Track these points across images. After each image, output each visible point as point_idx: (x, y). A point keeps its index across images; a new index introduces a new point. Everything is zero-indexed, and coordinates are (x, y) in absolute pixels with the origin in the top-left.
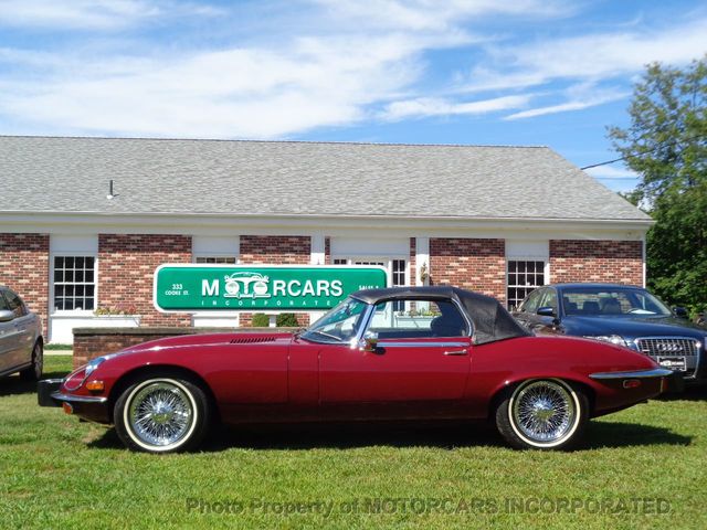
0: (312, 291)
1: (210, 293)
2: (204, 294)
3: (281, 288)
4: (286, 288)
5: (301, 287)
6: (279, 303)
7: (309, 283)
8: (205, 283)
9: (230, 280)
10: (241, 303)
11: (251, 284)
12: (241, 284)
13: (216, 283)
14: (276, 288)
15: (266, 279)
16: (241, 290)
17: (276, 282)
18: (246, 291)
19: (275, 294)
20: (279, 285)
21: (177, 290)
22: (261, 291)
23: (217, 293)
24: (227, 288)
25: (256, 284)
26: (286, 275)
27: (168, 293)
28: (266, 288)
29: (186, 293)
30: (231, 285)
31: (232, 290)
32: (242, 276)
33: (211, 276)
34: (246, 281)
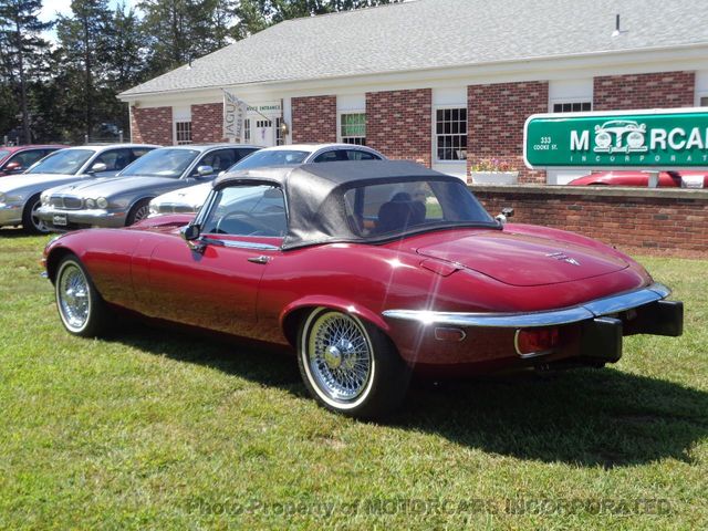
0: (699, 142)
1: (579, 148)
2: (572, 148)
3: (660, 139)
4: (666, 139)
5: (686, 138)
6: (657, 158)
7: (695, 131)
8: (574, 134)
9: (600, 131)
10: (612, 159)
11: (625, 135)
12: (613, 135)
13: (585, 134)
14: (653, 140)
15: (642, 128)
16: (613, 143)
17: (654, 132)
18: (619, 144)
19: (653, 146)
20: (658, 135)
21: (545, 143)
22: (635, 143)
23: (586, 148)
24: (597, 140)
25: (629, 136)
26: (667, 123)
27: (537, 147)
28: (642, 140)
29: (554, 147)
30: (603, 138)
31: (603, 144)
32: (614, 125)
33: (580, 126)
34: (619, 131)
